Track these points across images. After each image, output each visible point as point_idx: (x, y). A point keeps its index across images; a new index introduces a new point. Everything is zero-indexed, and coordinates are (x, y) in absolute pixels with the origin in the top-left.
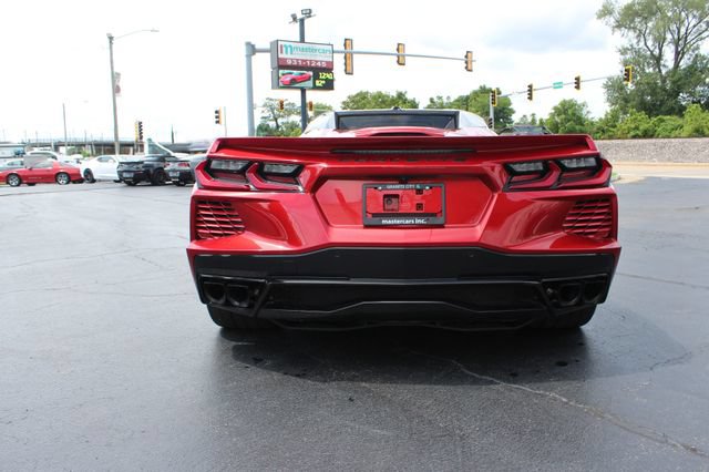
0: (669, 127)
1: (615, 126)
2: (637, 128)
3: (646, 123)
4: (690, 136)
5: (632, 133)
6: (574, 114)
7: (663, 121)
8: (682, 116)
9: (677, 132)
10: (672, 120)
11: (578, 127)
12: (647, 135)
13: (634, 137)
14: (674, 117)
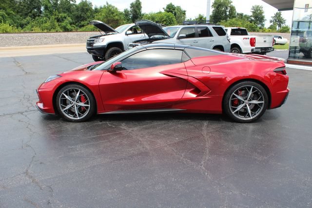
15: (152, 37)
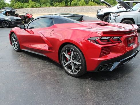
0: (26, 5)
1: (14, 5)
2: (19, 6)
3: (21, 4)
4: (31, 8)
5: (18, 7)
6: (3, 2)
7: (24, 4)
8: (28, 3)
9: (28, 6)
10: (26, 4)
11: (5, 6)
12: (22, 7)
13: (19, 8)
14: (27, 3)
15: (128, 10)
